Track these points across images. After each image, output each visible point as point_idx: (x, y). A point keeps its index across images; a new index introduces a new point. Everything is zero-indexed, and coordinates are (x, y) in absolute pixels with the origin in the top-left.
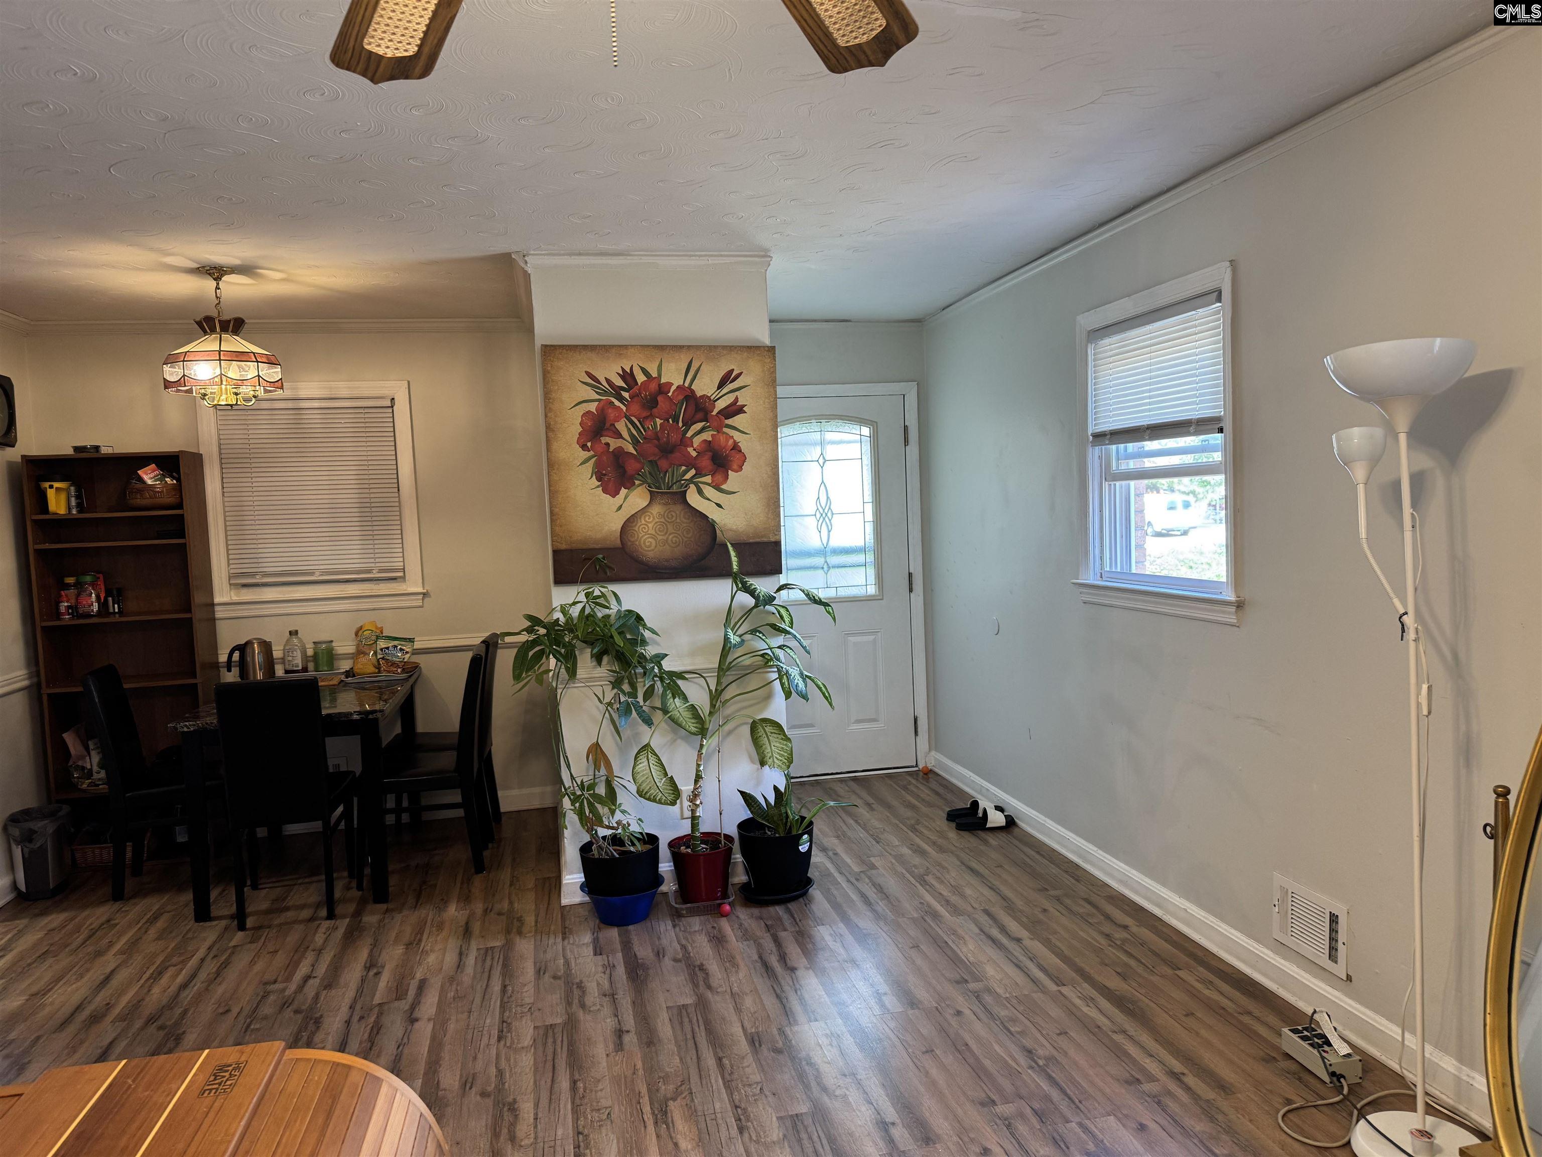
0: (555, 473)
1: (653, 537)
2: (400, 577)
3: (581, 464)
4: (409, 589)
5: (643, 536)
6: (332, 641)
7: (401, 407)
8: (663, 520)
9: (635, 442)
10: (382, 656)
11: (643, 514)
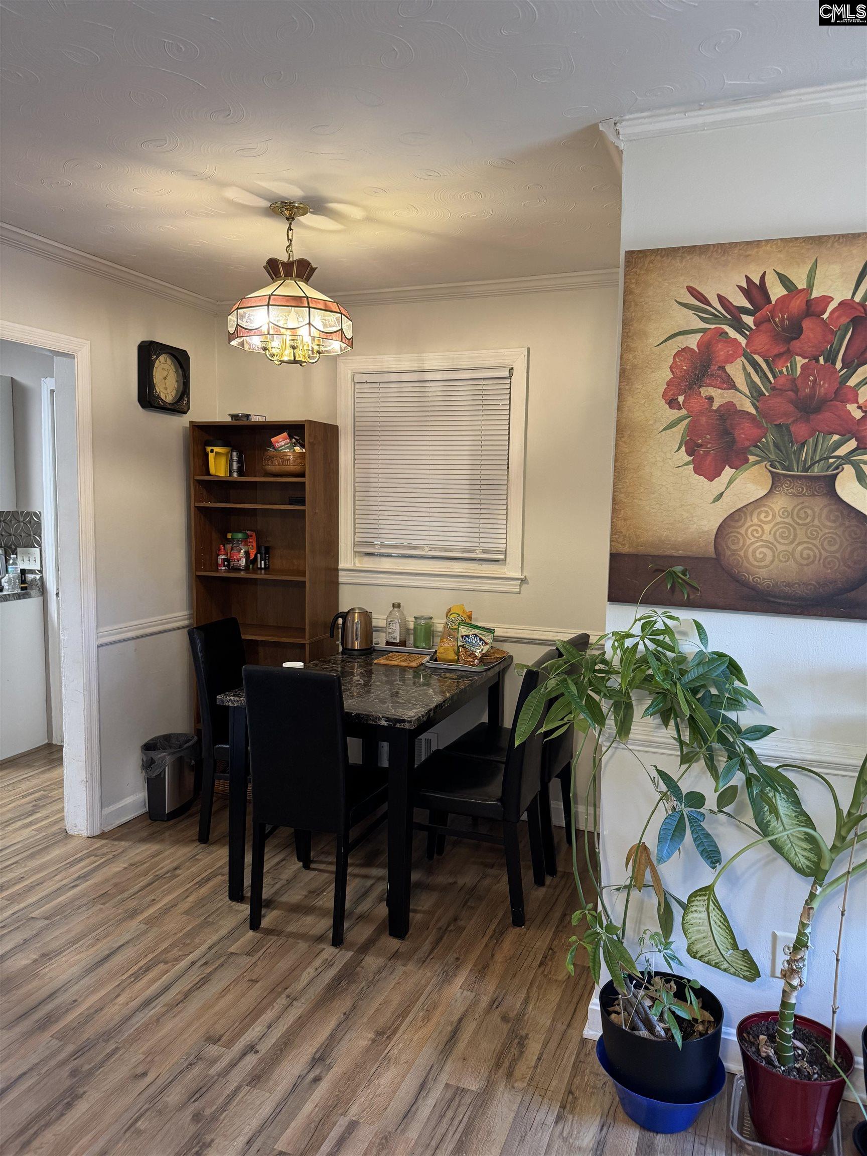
0: (625, 442)
1: (770, 546)
2: (502, 560)
3: (665, 429)
4: (508, 573)
5: (752, 543)
6: (431, 618)
7: (519, 379)
8: (789, 520)
9: (756, 395)
10: (462, 644)
11: (756, 508)
